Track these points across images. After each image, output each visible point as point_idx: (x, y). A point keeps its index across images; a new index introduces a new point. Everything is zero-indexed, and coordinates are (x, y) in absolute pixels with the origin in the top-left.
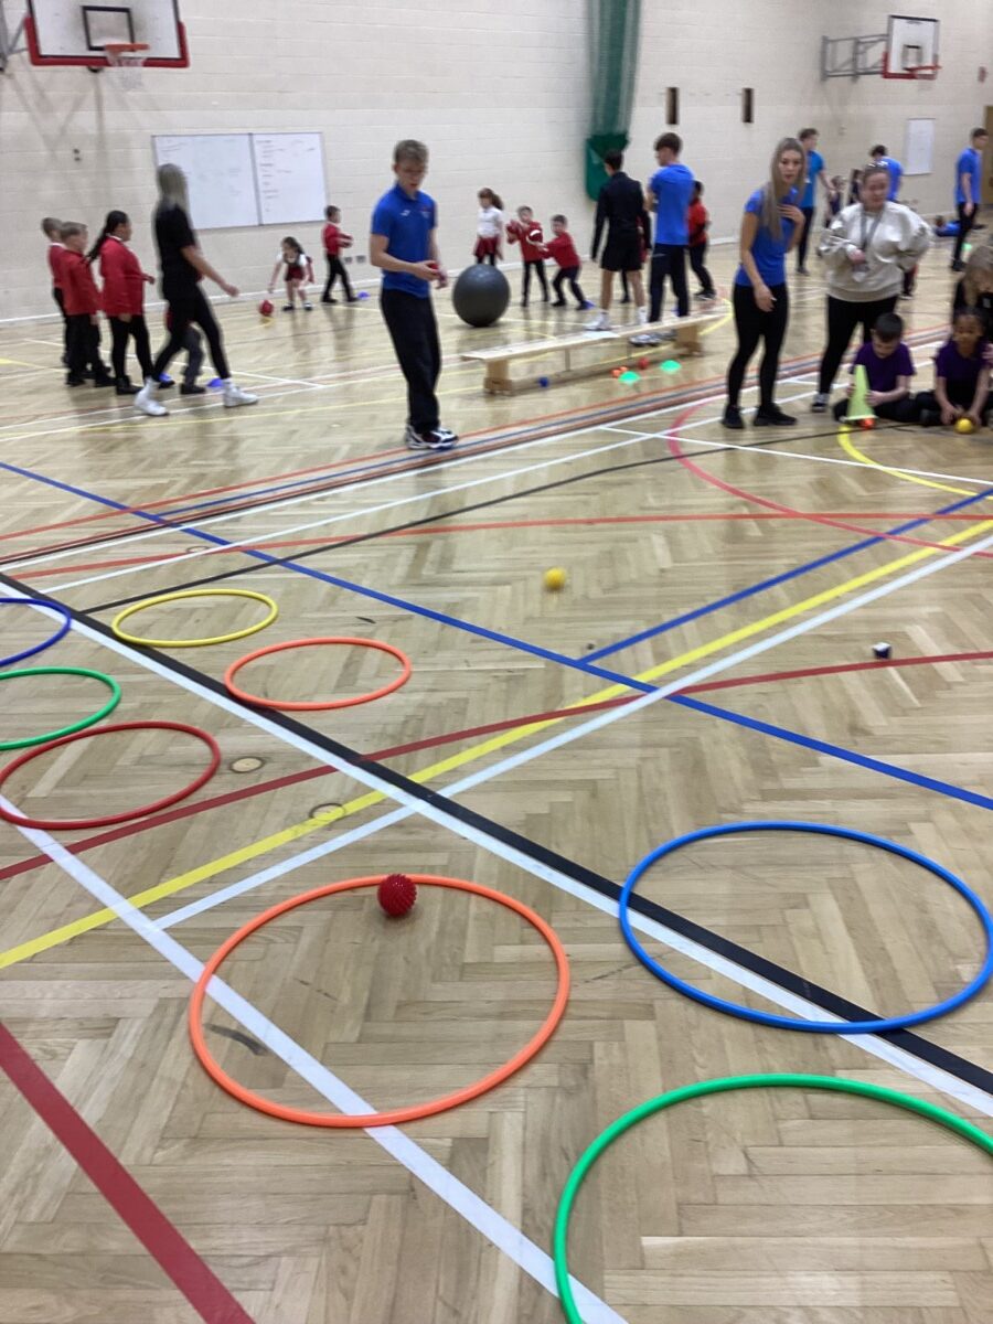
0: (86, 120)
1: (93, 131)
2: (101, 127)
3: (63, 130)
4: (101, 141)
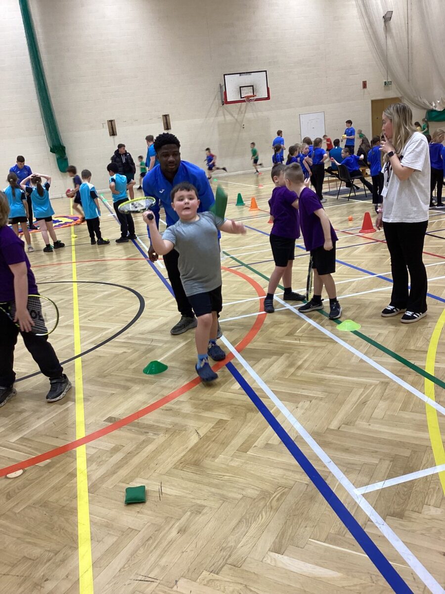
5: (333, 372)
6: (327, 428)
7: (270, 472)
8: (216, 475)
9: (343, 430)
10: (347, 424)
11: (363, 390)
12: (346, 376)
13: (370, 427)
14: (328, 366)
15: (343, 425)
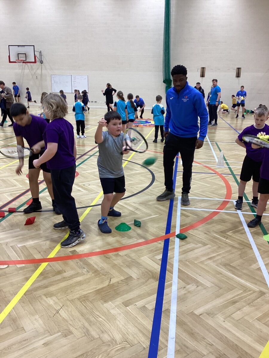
0: (39, 71)
1: (40, 74)
2: (41, 73)
3: (35, 73)
4: (41, 75)
5: (231, 270)
6: (193, 312)
7: (129, 328)
8: (96, 314)
9: (201, 317)
10: (208, 314)
11: (241, 291)
12: (238, 277)
13: (223, 324)
14: (231, 264)
15: (205, 314)
